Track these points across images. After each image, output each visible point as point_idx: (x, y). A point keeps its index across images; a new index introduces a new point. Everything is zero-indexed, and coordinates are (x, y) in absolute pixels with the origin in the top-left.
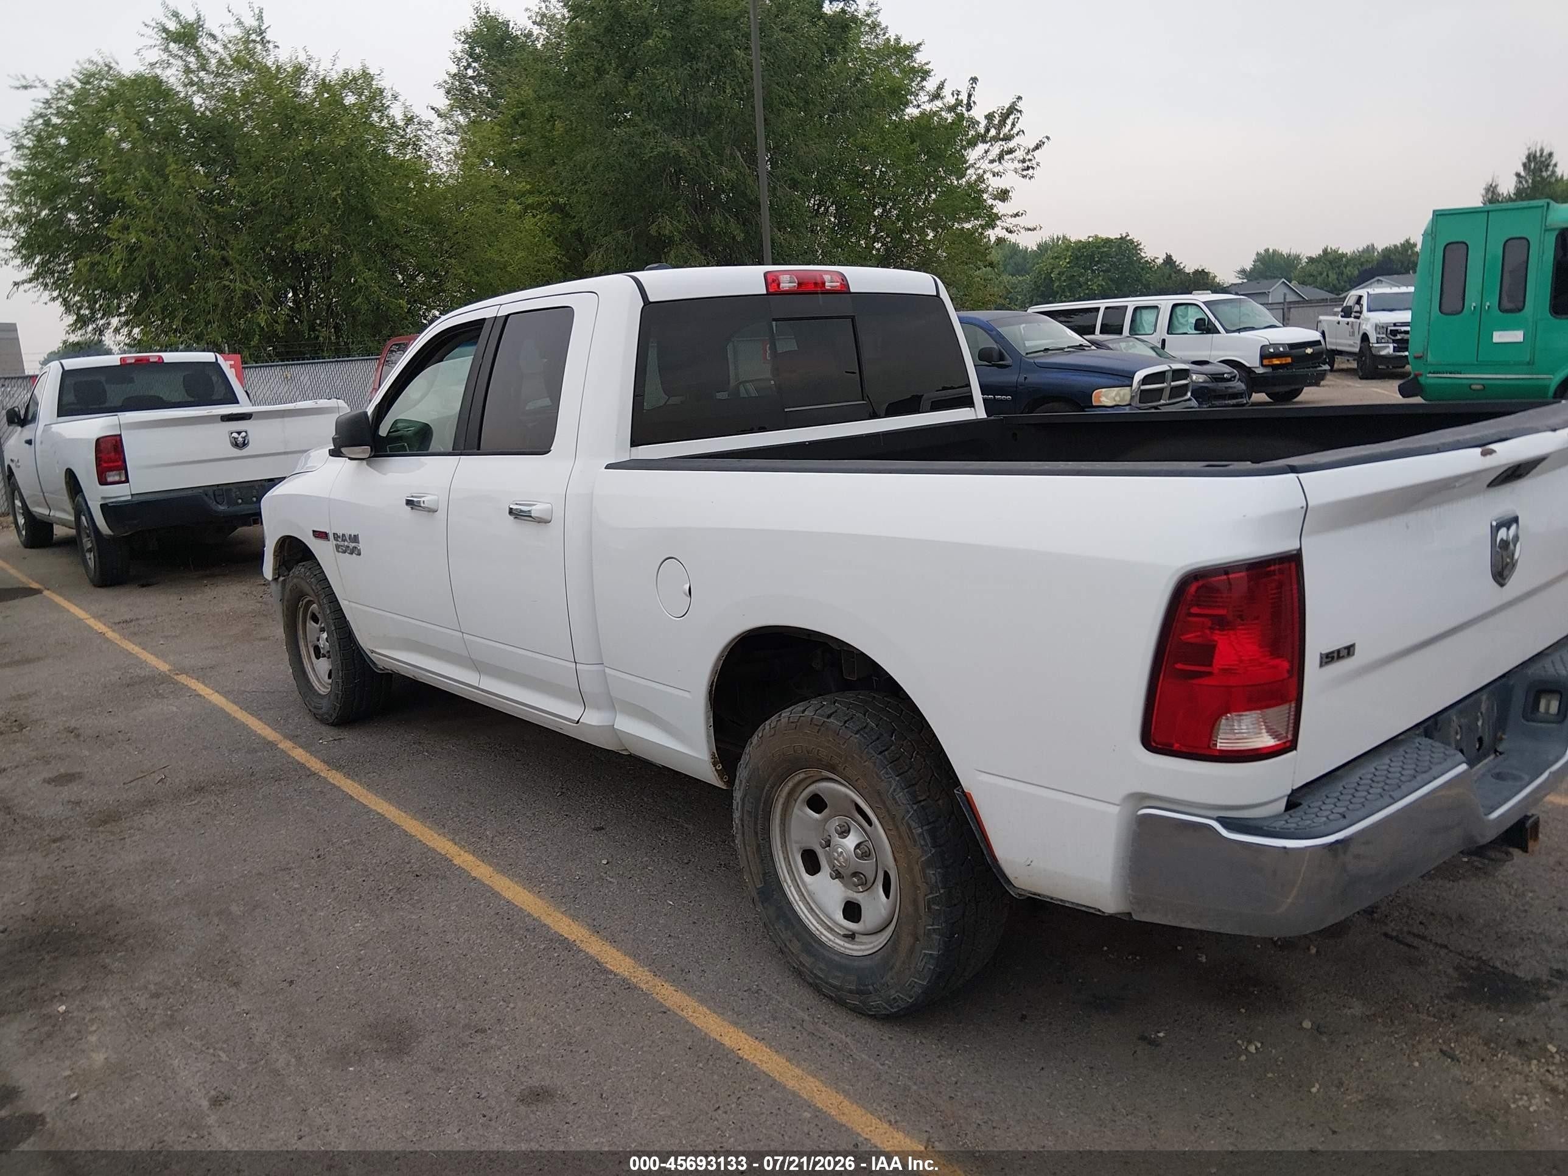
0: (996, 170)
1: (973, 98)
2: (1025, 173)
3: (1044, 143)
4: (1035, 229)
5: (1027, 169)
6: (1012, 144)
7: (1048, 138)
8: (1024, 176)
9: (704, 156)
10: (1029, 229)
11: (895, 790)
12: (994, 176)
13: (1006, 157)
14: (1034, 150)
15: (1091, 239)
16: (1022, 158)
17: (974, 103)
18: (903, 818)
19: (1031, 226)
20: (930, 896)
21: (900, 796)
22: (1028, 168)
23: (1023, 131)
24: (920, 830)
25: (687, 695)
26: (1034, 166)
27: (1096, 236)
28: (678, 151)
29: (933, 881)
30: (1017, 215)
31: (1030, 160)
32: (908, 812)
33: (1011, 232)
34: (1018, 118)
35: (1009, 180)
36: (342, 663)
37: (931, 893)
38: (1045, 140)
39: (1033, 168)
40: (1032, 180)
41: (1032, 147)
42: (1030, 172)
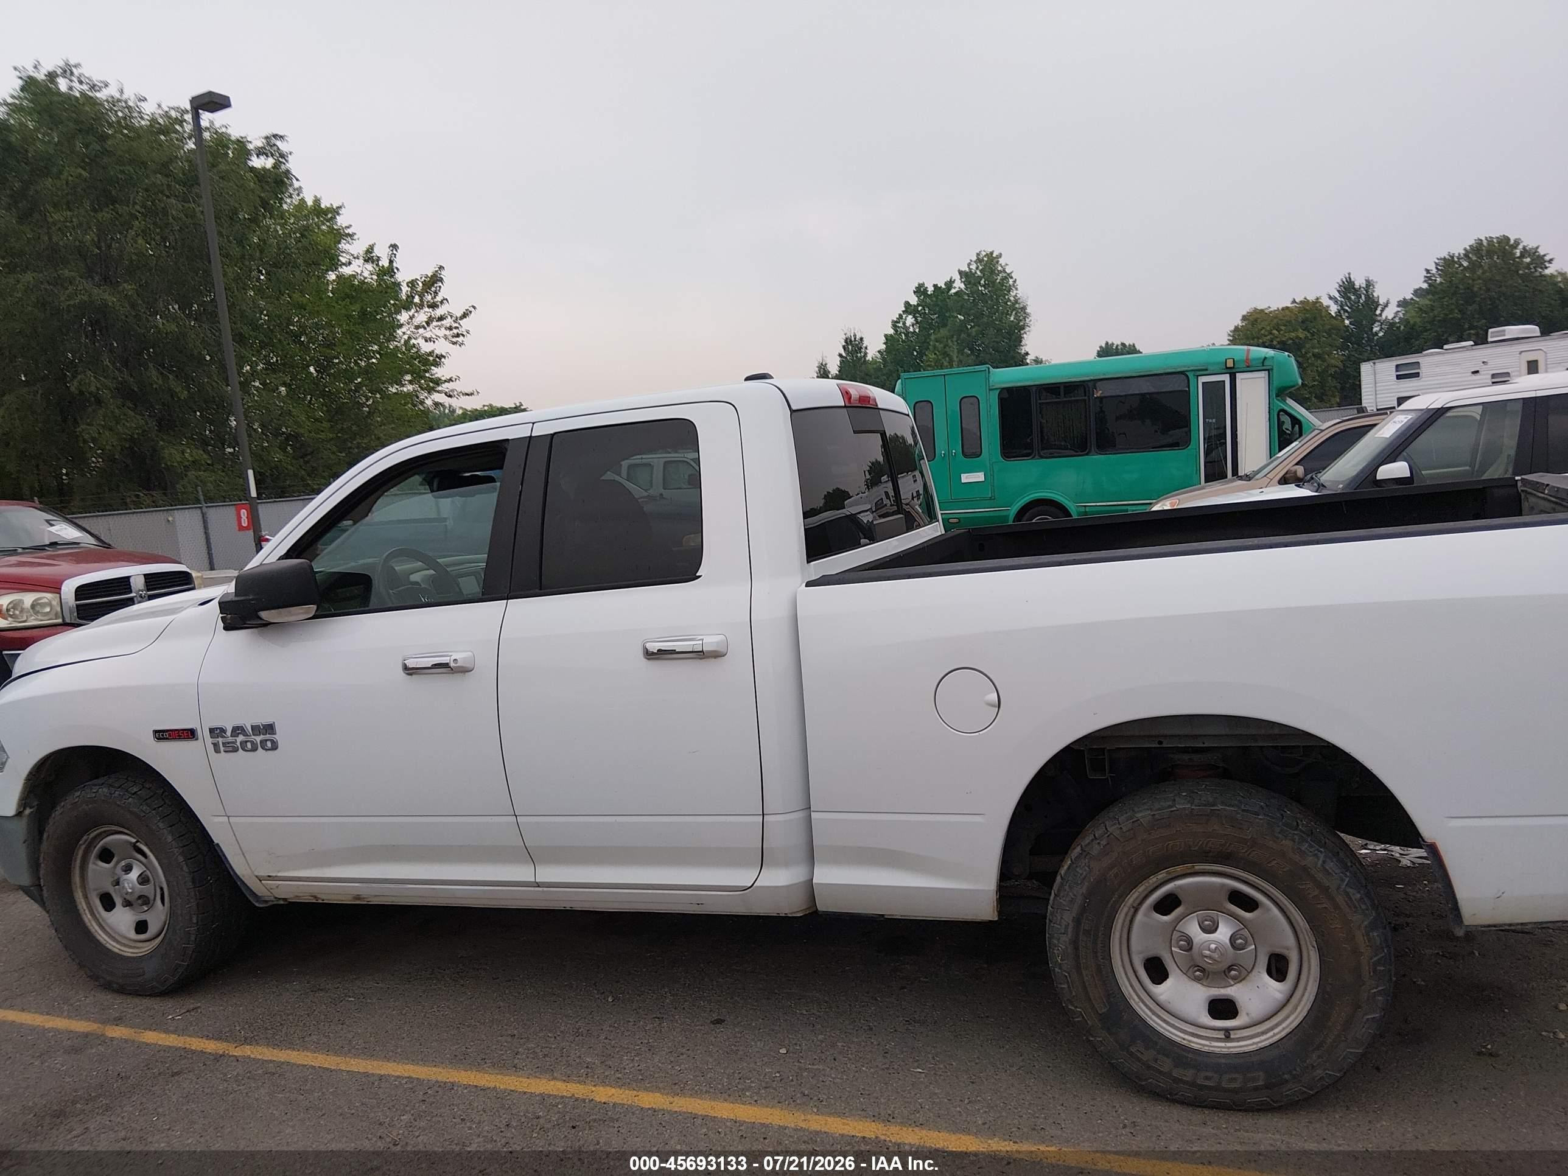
0: (428, 336)
1: (395, 265)
2: (454, 340)
3: (471, 312)
4: (472, 394)
5: (456, 337)
6: (439, 312)
7: (474, 307)
8: (454, 343)
9: (133, 306)
10: (467, 394)
11: (1324, 862)
12: (426, 341)
13: (435, 323)
14: (461, 318)
15: (486, 408)
16: (448, 325)
17: (398, 269)
18: (1339, 888)
19: (468, 391)
20: (1375, 959)
21: (1331, 865)
22: (458, 335)
23: (447, 300)
24: (1358, 896)
25: (978, 819)
26: (465, 333)
27: (491, 405)
28: (105, 300)
29: (1378, 942)
30: (450, 380)
31: (456, 328)
32: (1343, 880)
33: (450, 396)
34: (440, 287)
35: (441, 347)
36: (198, 904)
37: (1377, 955)
38: (472, 309)
39: (463, 335)
40: (463, 346)
41: (459, 315)
42: (460, 339)
